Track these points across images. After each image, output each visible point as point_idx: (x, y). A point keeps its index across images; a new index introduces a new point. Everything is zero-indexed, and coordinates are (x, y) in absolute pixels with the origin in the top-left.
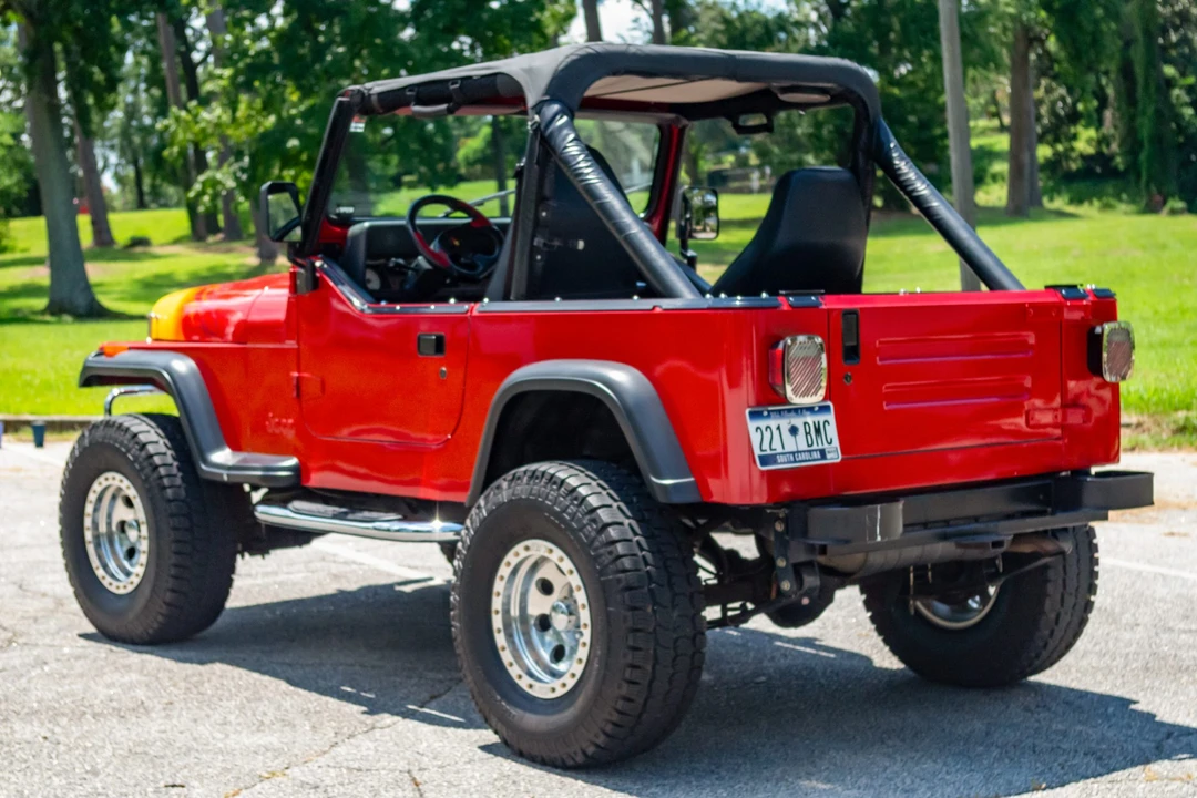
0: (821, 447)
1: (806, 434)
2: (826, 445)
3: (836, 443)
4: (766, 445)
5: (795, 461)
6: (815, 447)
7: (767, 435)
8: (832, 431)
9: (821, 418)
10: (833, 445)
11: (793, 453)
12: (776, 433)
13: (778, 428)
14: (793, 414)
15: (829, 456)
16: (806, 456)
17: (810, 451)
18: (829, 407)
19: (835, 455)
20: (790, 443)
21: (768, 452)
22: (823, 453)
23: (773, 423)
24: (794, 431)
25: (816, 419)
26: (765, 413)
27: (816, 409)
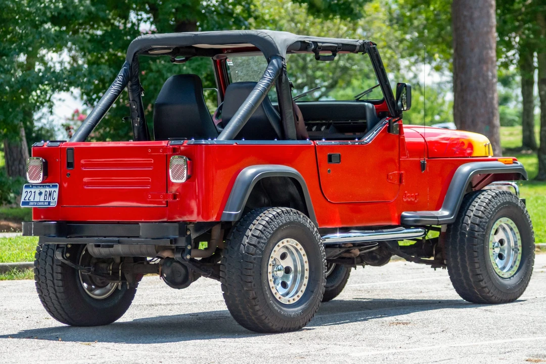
0: (49, 200)
1: (45, 195)
2: (52, 200)
3: (56, 200)
4: (27, 198)
5: (37, 205)
6: (47, 200)
7: (29, 194)
8: (56, 195)
9: (53, 190)
11: (37, 202)
12: (33, 194)
13: (35, 192)
14: (42, 187)
15: (51, 204)
16: (42, 203)
17: (44, 202)
18: (57, 185)
19: (54, 204)
20: (37, 198)
21: (27, 201)
22: (49, 203)
23: (33, 190)
24: (40, 194)
25: (51, 189)
26: (31, 186)
27: (51, 186)
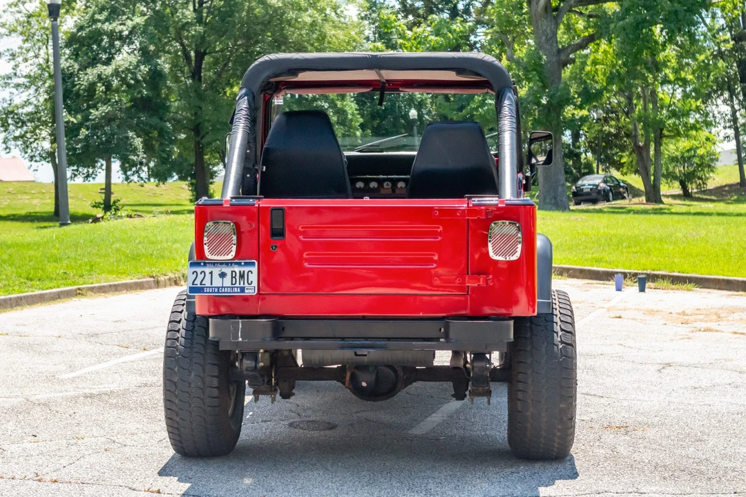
0: (242, 285)
1: (232, 277)
2: (246, 284)
3: (255, 284)
4: (198, 282)
5: (219, 293)
6: (237, 285)
7: (200, 277)
8: (254, 278)
9: (246, 269)
10: (252, 285)
11: (218, 288)
12: (208, 276)
13: (211, 273)
14: (224, 265)
15: (246, 291)
16: (229, 290)
17: (232, 287)
18: (254, 263)
19: (251, 291)
20: (217, 282)
21: (199, 285)
22: (243, 290)
23: (207, 270)
24: (223, 275)
25: (242, 269)
26: (202, 264)
27: (243, 264)
